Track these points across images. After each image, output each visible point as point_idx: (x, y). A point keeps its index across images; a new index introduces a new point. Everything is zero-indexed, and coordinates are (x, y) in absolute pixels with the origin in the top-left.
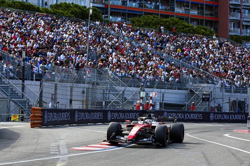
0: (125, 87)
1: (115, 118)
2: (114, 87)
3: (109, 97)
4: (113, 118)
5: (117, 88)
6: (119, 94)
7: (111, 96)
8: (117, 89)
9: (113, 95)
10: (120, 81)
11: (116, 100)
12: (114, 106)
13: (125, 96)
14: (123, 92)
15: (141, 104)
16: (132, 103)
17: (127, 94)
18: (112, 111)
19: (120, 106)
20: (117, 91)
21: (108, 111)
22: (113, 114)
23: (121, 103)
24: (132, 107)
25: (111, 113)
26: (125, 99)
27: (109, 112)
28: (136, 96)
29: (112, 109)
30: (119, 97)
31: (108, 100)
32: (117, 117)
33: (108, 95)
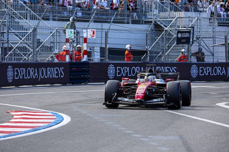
0: (37, 21)
1: (21, 78)
2: (17, 20)
3: (8, 39)
4: (17, 76)
5: (23, 22)
6: (27, 33)
7: (13, 38)
8: (23, 24)
9: (16, 35)
10: (27, 10)
11: (22, 45)
12: (18, 55)
13: (38, 37)
14: (35, 30)
15: (67, 52)
16: (50, 49)
17: (42, 34)
18: (14, 65)
19: (29, 55)
20: (22, 28)
21: (8, 64)
22: (17, 71)
23: (30, 49)
24: (52, 57)
25: (13, 68)
26: (39, 43)
27: (10, 67)
28: (58, 37)
29: (14, 60)
30: (27, 39)
31: (6, 45)
32: (23, 75)
33: (5, 35)
